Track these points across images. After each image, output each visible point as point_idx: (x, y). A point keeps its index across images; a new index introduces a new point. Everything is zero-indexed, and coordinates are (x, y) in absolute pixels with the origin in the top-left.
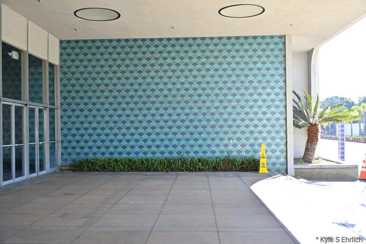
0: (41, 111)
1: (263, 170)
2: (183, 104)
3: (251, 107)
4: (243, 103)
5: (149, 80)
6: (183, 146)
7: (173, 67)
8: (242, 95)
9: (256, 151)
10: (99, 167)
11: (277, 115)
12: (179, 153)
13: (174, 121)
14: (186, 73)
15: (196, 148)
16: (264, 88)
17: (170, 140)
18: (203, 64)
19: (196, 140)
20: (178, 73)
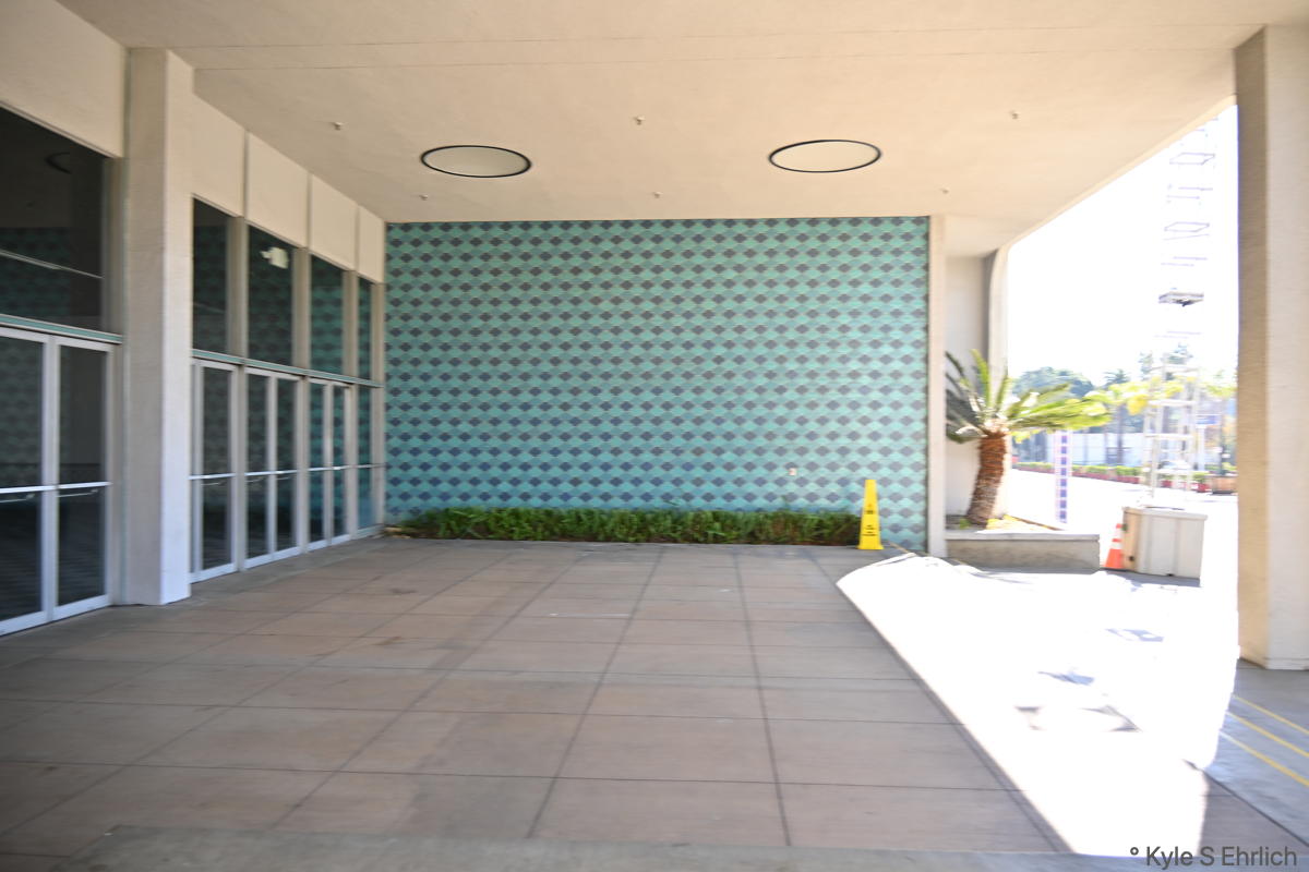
0: (338, 392)
1: (868, 541)
2: (678, 381)
3: (844, 390)
4: (823, 381)
5: (596, 321)
6: (677, 482)
7: (657, 290)
8: (823, 360)
9: (853, 497)
10: (474, 528)
11: (907, 411)
12: (667, 497)
13: (657, 421)
14: (688, 306)
15: (708, 487)
16: (876, 344)
17: (647, 466)
18: (729, 284)
19: (708, 467)
20: (668, 306)
